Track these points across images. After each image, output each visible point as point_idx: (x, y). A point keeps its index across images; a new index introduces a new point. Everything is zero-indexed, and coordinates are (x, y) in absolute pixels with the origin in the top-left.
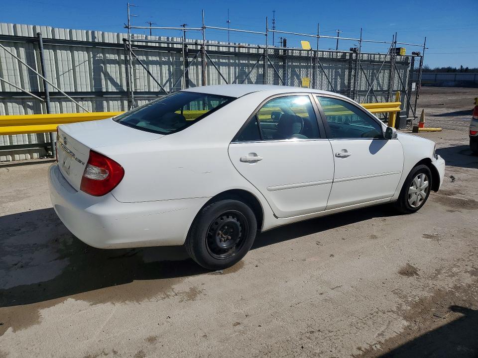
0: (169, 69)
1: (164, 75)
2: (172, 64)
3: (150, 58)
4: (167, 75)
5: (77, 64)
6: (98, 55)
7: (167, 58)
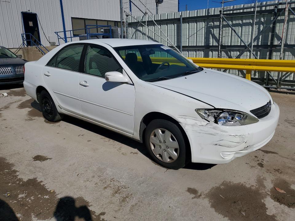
0: (259, 28)
1: (254, 33)
2: (263, 24)
3: (244, 21)
4: (257, 33)
5: (198, 29)
6: (210, 23)
7: (258, 19)
